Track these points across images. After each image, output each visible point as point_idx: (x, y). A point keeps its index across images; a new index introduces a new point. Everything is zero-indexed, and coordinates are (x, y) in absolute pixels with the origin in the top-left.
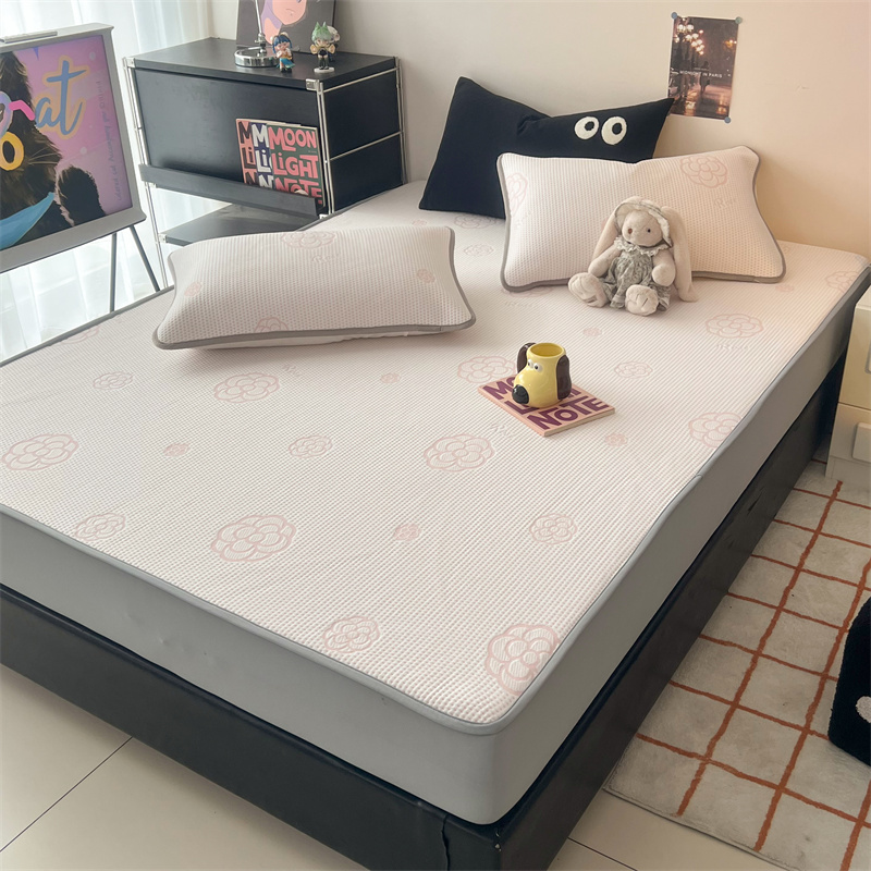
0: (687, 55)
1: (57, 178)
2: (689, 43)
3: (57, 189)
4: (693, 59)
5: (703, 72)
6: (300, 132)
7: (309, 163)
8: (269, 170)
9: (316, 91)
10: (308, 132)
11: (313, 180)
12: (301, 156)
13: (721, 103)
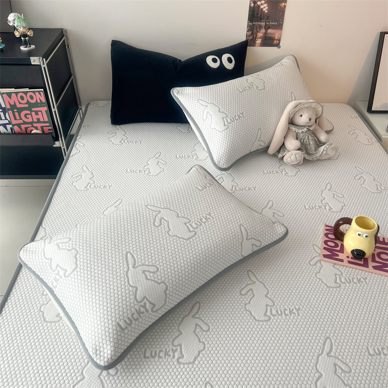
0: (257, 14)
2: (259, 6)
4: (261, 15)
5: (266, 22)
6: (29, 95)
7: (39, 113)
8: (7, 122)
9: (40, 66)
10: (37, 93)
11: (45, 122)
12: (33, 109)
13: (276, 38)
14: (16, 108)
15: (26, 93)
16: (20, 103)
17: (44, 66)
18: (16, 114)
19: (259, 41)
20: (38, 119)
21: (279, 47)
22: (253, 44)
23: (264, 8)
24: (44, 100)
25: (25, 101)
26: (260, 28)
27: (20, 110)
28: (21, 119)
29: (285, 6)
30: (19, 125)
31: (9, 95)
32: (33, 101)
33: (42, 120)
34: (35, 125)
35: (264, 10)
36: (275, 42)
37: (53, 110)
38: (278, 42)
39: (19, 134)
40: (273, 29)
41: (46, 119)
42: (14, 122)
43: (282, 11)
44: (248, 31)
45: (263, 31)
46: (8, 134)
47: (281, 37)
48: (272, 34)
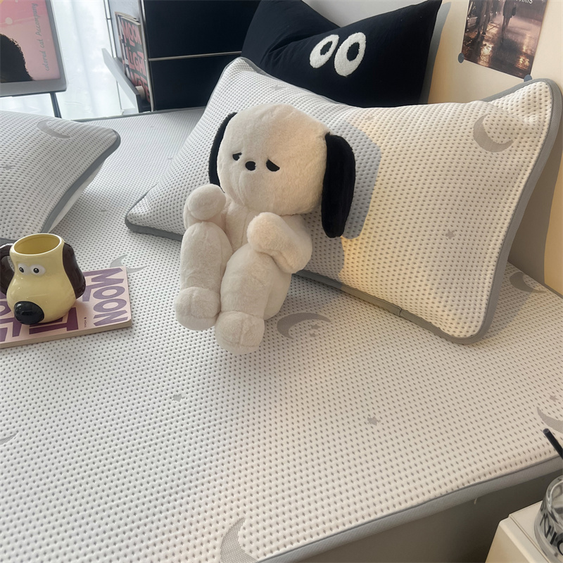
6: (133, 28)
7: (141, 60)
8: (128, 63)
11: (145, 77)
12: (138, 52)
13: (524, 50)
16: (131, 38)
18: (130, 53)
19: (487, 50)
20: (142, 70)
21: (528, 81)
22: (475, 56)
24: (141, 42)
26: (494, 10)
27: (132, 49)
30: (133, 72)
31: (124, 22)
32: (136, 40)
33: (143, 73)
34: (141, 78)
36: (521, 60)
37: (145, 60)
38: (527, 63)
40: (521, 16)
42: (130, 65)
44: (468, 16)
45: (500, 19)
47: (536, 49)
48: (517, 34)
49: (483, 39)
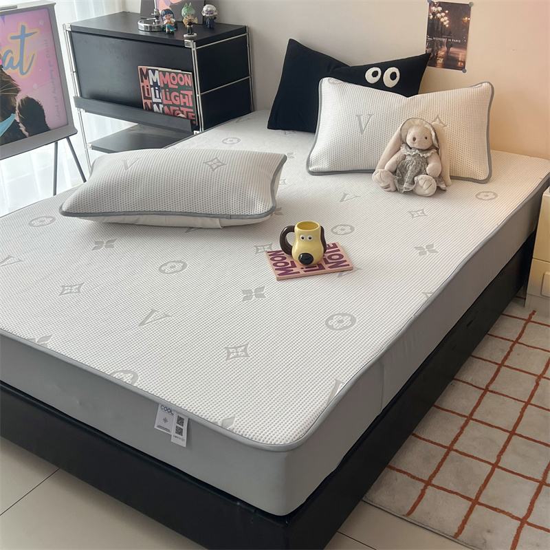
0: (438, 28)
1: (17, 105)
2: (439, 19)
3: (17, 111)
4: (441, 29)
5: (448, 39)
6: (180, 75)
7: (186, 96)
8: (160, 101)
9: (191, 48)
10: (185, 75)
11: (189, 107)
12: (182, 92)
13: (460, 59)
14: (168, 88)
15: (177, 74)
16: (172, 84)
17: (194, 49)
18: (168, 93)
19: (440, 61)
20: (185, 103)
21: (465, 72)
22: (434, 64)
23: (445, 21)
24: (191, 84)
25: (175, 82)
26: (441, 46)
27: (171, 90)
28: (171, 100)
29: (468, 21)
30: (169, 106)
31: (164, 73)
32: (182, 84)
33: (187, 105)
34: (182, 109)
35: (445, 23)
36: (459, 64)
37: (197, 95)
38: (462, 64)
39: (167, 114)
40: (456, 47)
41: (191, 105)
42: (165, 102)
43: (466, 27)
44: (427, 48)
45: (445, 49)
46: (160, 113)
47: (465, 59)
48: (456, 54)
49: (437, 57)
